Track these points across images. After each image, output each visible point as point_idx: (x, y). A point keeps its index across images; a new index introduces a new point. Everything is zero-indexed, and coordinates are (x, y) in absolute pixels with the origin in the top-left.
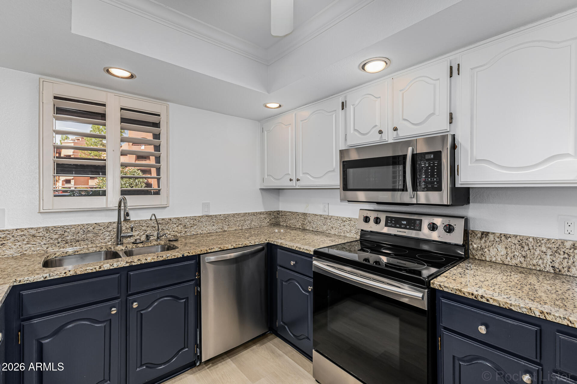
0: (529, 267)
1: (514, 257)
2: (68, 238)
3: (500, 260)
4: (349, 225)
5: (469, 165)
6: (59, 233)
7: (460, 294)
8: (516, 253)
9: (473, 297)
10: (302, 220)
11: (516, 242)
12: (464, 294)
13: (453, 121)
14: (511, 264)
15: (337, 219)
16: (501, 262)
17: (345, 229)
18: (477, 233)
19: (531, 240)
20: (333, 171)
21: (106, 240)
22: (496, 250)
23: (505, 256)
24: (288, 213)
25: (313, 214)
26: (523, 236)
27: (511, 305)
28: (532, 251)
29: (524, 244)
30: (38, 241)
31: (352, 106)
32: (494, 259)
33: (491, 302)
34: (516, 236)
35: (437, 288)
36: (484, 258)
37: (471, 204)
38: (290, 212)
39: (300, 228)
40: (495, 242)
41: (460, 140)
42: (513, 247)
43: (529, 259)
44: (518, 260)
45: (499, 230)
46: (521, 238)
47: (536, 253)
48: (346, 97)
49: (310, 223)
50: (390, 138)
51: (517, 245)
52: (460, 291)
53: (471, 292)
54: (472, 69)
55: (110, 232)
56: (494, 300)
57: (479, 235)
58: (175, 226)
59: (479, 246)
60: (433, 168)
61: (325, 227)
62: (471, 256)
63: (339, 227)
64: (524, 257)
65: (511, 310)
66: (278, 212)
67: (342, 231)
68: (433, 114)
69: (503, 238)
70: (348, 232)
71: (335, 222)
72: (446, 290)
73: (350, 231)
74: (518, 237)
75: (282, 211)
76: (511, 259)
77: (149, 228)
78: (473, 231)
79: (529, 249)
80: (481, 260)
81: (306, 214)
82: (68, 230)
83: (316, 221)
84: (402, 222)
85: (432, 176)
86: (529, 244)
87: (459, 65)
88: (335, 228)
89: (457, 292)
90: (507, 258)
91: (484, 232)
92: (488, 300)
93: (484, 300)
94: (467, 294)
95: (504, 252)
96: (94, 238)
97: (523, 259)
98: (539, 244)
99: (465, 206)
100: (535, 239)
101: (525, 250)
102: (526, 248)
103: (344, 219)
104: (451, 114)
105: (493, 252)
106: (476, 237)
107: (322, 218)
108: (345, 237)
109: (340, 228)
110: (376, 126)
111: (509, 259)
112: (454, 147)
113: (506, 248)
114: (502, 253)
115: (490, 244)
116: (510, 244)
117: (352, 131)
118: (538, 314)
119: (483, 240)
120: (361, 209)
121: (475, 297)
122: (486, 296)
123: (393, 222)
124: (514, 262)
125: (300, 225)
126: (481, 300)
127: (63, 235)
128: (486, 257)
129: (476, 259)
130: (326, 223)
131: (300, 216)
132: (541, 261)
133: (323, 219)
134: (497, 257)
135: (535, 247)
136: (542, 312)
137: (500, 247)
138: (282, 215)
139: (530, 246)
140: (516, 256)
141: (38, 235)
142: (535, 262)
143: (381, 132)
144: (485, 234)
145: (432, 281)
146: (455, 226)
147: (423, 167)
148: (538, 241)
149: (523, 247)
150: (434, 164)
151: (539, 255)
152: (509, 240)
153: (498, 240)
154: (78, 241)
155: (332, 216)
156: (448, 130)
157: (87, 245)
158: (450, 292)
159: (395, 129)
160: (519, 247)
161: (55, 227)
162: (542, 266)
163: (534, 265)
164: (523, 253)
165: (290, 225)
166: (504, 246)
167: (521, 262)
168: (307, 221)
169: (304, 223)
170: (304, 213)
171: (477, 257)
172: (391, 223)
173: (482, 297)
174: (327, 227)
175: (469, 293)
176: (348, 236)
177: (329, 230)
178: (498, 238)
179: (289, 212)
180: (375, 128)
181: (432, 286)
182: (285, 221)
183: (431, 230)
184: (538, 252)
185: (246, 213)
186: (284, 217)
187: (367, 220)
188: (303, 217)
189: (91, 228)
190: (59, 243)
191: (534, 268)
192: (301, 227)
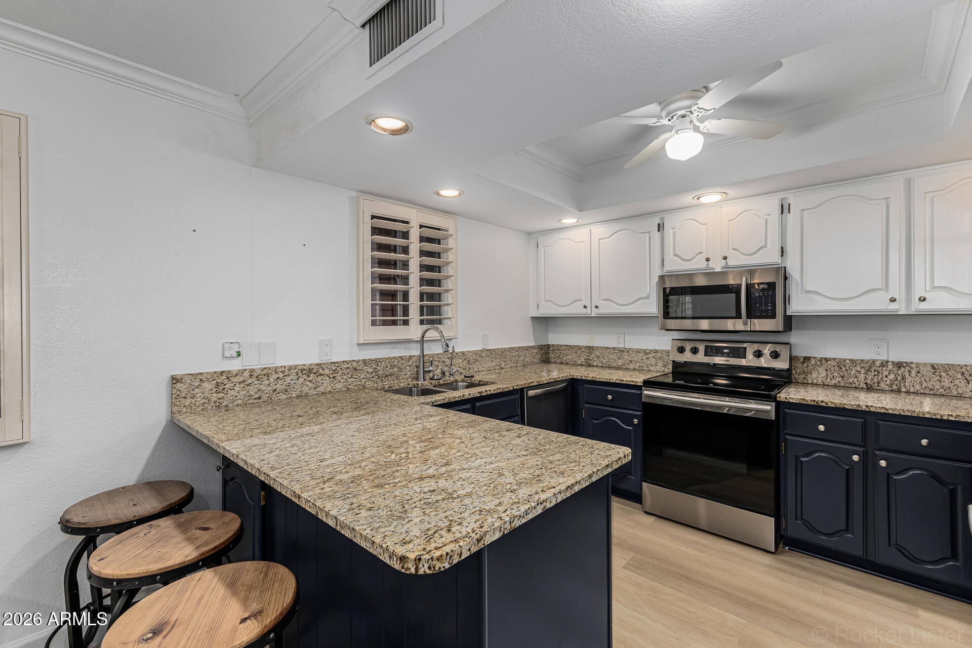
0: (846, 385)
1: (833, 377)
2: (380, 373)
3: (820, 381)
4: (654, 357)
5: (800, 295)
6: (373, 367)
7: (804, 402)
8: (835, 374)
9: (815, 403)
10: (586, 354)
11: (835, 364)
12: (807, 402)
13: (784, 254)
14: (830, 384)
15: (638, 351)
16: (822, 383)
17: (649, 362)
18: (800, 358)
19: (848, 361)
20: (648, 297)
21: (407, 375)
22: (817, 372)
23: (825, 378)
24: (563, 347)
25: (604, 347)
26: (841, 359)
27: (845, 404)
28: (849, 371)
29: (842, 365)
30: (358, 375)
31: (671, 230)
32: (815, 381)
33: (830, 405)
34: (835, 359)
35: (783, 400)
36: (806, 381)
37: (793, 331)
38: (568, 346)
39: (583, 365)
40: (816, 366)
41: (791, 273)
42: (833, 369)
43: (846, 379)
44: (837, 380)
45: (820, 355)
46: (840, 360)
47: (852, 373)
48: (662, 219)
49: (598, 357)
50: (717, 266)
51: (836, 367)
52: (804, 400)
53: (813, 399)
54: (802, 210)
55: (410, 366)
56: (832, 402)
57: (802, 360)
58: (461, 361)
59: (802, 370)
60: (767, 298)
61: (620, 361)
62: (794, 381)
63: (640, 360)
64: (842, 377)
65: (844, 408)
66: (548, 346)
67: (644, 365)
68: (765, 246)
69: (824, 361)
70: (653, 365)
71: (634, 355)
72: (791, 401)
73: (656, 365)
74: (837, 360)
75: (553, 345)
76: (831, 380)
77: (440, 363)
78: (796, 357)
79: (846, 370)
80: (804, 383)
81: (593, 347)
82: (380, 364)
83: (608, 354)
84: (724, 351)
85: (766, 305)
86: (846, 365)
87: (789, 204)
88: (635, 362)
89: (801, 401)
90: (827, 379)
91: (806, 357)
92: (827, 404)
93: (824, 404)
94: (809, 401)
95: (824, 374)
96: (399, 373)
97: (841, 378)
98: (855, 364)
99: (789, 333)
100: (852, 361)
101: (843, 370)
102: (844, 369)
103: (648, 352)
104: (782, 248)
105: (814, 375)
106: (799, 362)
107: (616, 351)
108: (650, 371)
109: (643, 361)
110: (701, 253)
111: (829, 380)
112: (786, 278)
113: (826, 370)
114: (823, 375)
115: (812, 368)
116: (829, 367)
117: (672, 256)
118: (864, 408)
119: (805, 365)
120: (672, 339)
121: (817, 403)
122: (825, 401)
123: (714, 351)
124: (833, 382)
125: (583, 360)
126: (822, 404)
127: (376, 368)
128: (808, 380)
129: (798, 383)
130: (621, 357)
131: (583, 350)
132: (856, 380)
133: (618, 352)
134: (818, 379)
135: (851, 368)
136: (867, 406)
137: (821, 369)
138: (554, 350)
139: (847, 366)
140: (835, 377)
141: (358, 369)
142: (851, 380)
143: (708, 260)
144: (807, 359)
145: (778, 395)
146: (781, 352)
147: (757, 296)
148: (854, 362)
149: (841, 368)
150: (768, 293)
151: (854, 374)
152: (829, 362)
153: (819, 363)
154: (387, 376)
155: (630, 349)
156: (780, 263)
157: (393, 380)
158: (795, 402)
159: (725, 258)
160: (838, 369)
161: (370, 360)
162: (857, 383)
163: (850, 384)
164: (841, 373)
165: (568, 361)
166: (824, 369)
167: (839, 382)
168: (593, 355)
169: (588, 358)
170: (589, 347)
171: (799, 381)
172: (712, 352)
173: (822, 402)
174: (624, 361)
175: (811, 400)
176: (653, 369)
177: (626, 365)
178: (820, 361)
179: (565, 345)
180: (699, 256)
181: (778, 399)
182: (559, 357)
183: (756, 357)
184: (854, 371)
185: (520, 347)
186: (557, 352)
187: (681, 350)
188: (588, 351)
189: (396, 362)
190: (373, 378)
191: (850, 386)
192: (584, 363)
